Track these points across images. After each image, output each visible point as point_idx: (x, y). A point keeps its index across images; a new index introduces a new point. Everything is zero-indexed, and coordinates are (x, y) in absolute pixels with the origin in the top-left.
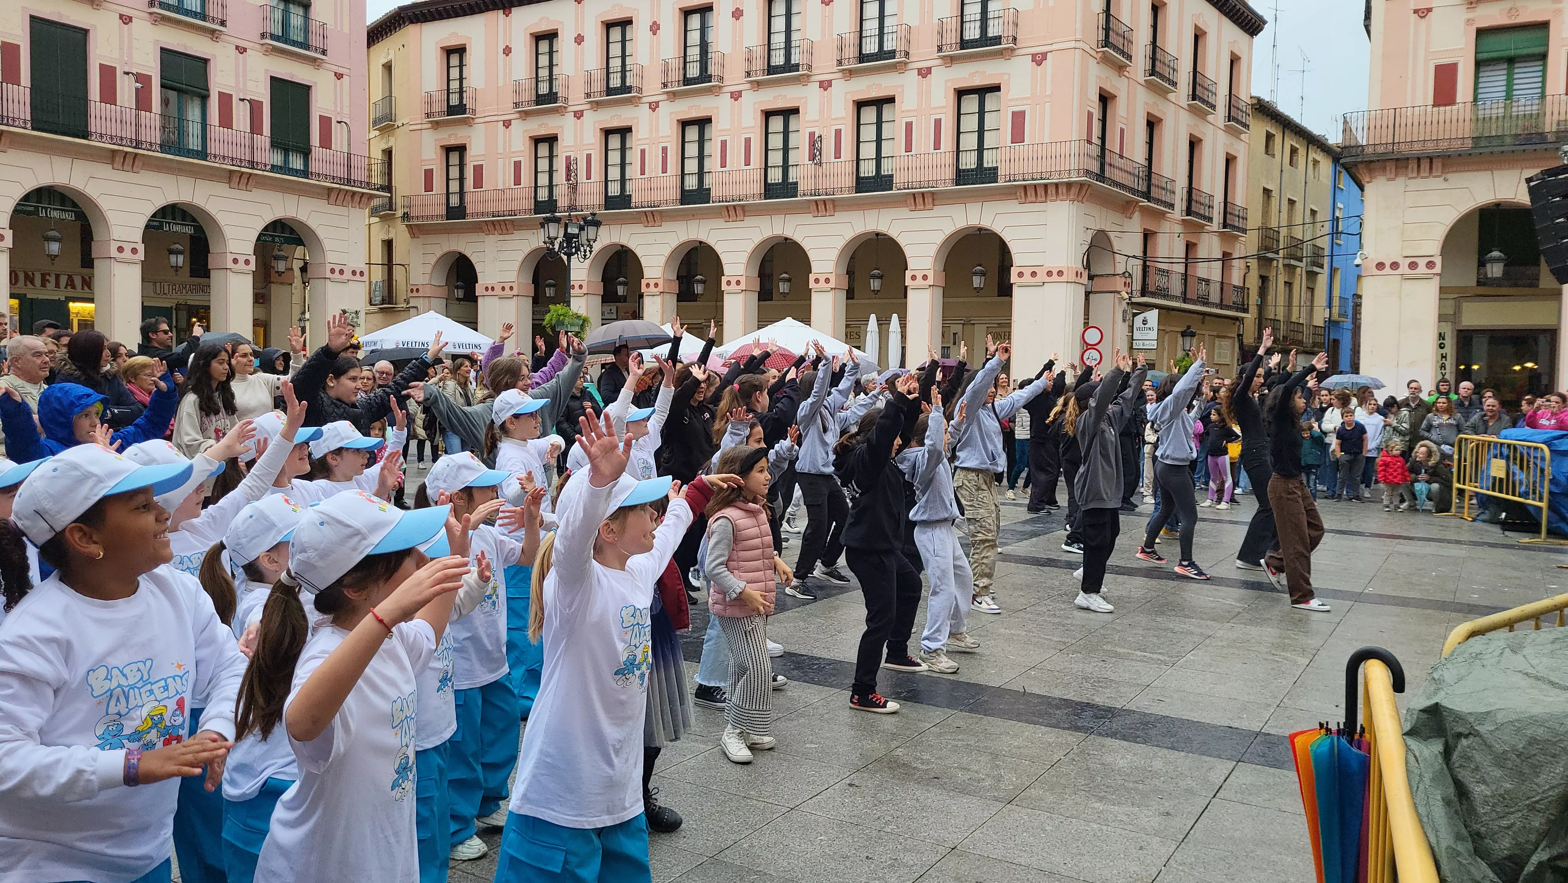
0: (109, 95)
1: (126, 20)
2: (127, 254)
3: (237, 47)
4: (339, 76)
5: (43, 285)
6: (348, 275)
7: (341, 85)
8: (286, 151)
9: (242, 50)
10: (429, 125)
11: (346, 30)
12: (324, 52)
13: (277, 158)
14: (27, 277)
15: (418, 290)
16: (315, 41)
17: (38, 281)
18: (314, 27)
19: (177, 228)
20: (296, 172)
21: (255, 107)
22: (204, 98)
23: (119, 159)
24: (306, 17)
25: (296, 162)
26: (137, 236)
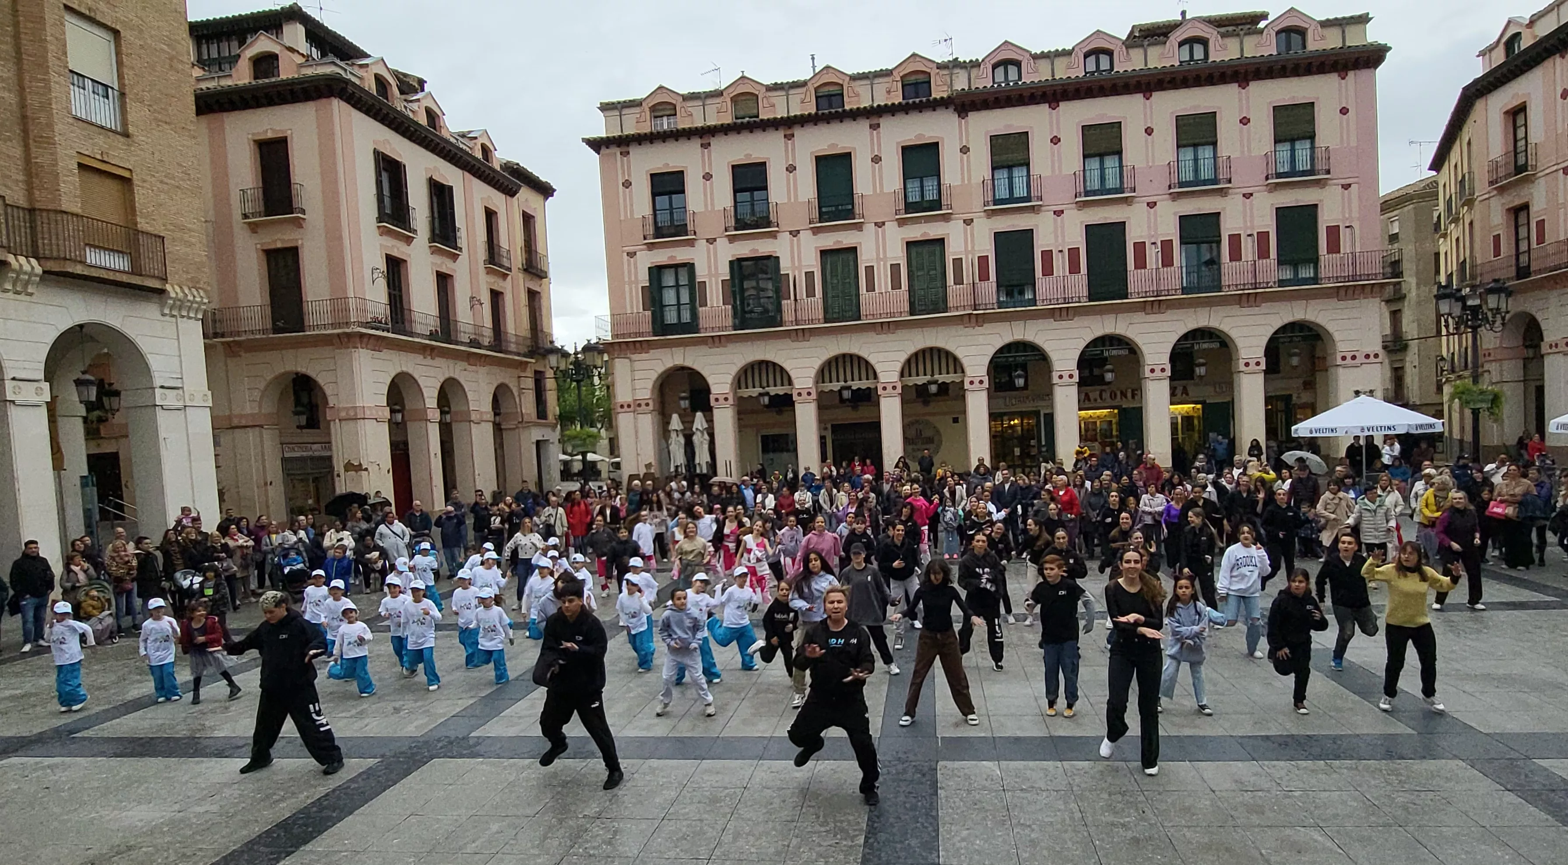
0: (1141, 263)
1: (1152, 205)
2: (1158, 373)
3: (1244, 195)
4: (1346, 187)
5: (1133, 397)
6: (1360, 359)
7: (1350, 194)
8: (1295, 265)
9: (1248, 196)
10: (1495, 192)
11: (1353, 143)
12: (1328, 172)
13: (1288, 274)
14: (1122, 393)
15: (1489, 355)
16: (1320, 165)
17: (1129, 395)
18: (1319, 153)
19: (1205, 346)
20: (1305, 281)
21: (1263, 237)
22: (1219, 242)
23: (1148, 307)
24: (1313, 148)
25: (1306, 272)
26: (1165, 360)
